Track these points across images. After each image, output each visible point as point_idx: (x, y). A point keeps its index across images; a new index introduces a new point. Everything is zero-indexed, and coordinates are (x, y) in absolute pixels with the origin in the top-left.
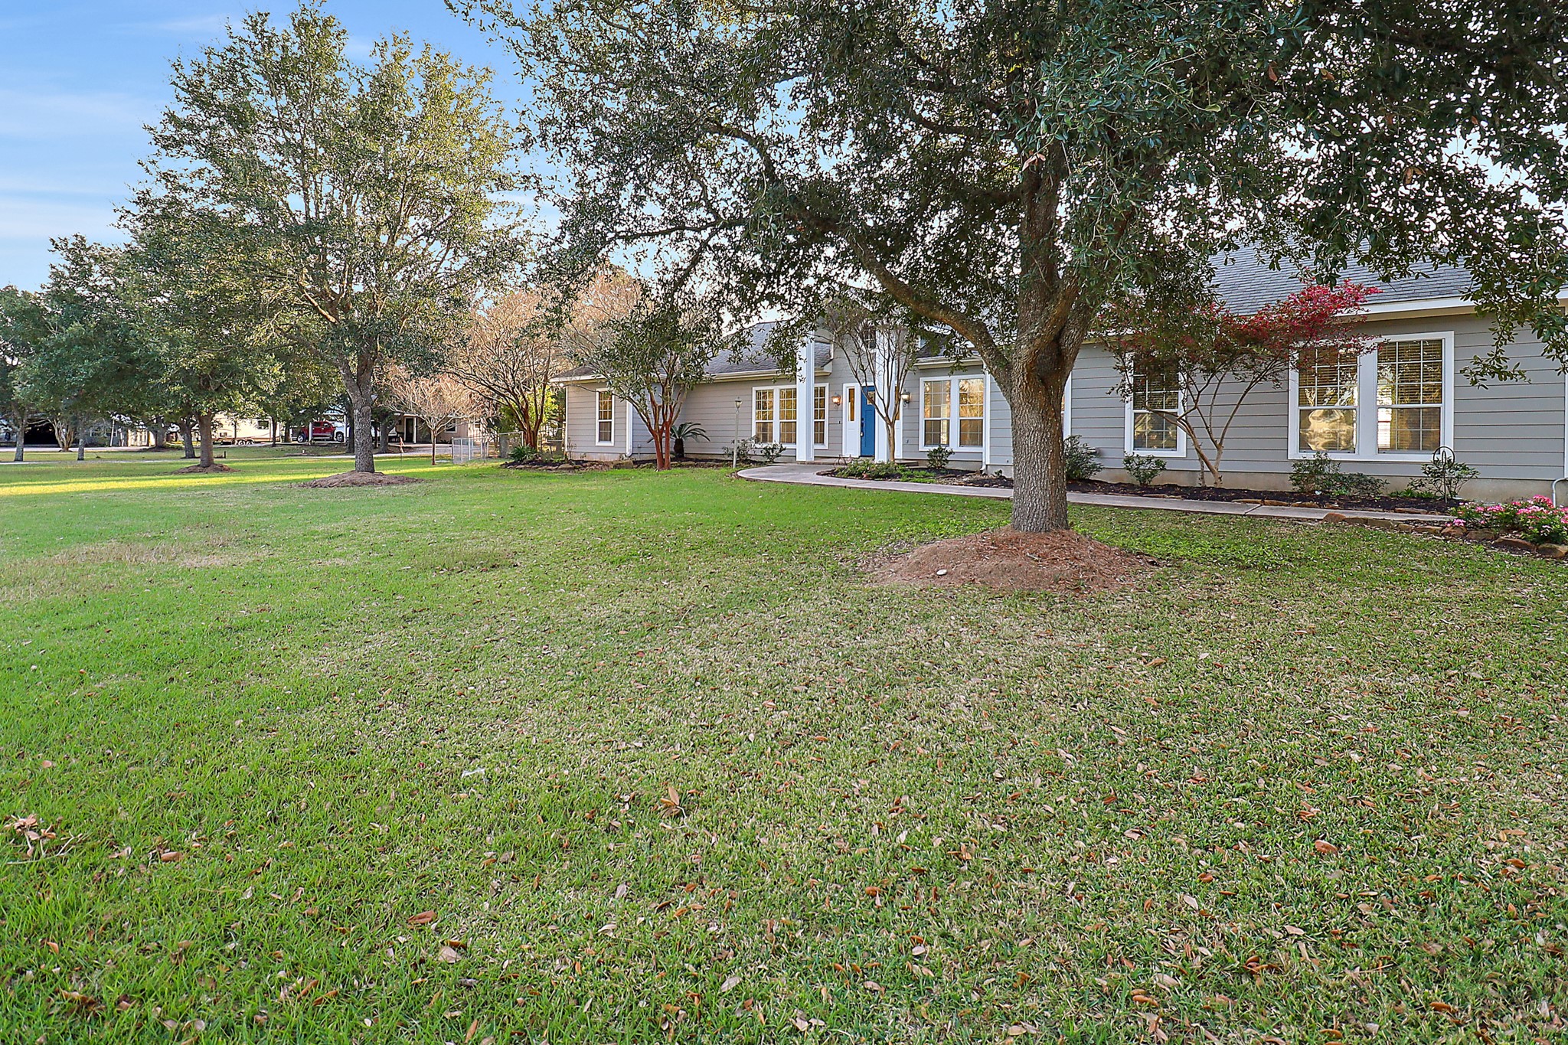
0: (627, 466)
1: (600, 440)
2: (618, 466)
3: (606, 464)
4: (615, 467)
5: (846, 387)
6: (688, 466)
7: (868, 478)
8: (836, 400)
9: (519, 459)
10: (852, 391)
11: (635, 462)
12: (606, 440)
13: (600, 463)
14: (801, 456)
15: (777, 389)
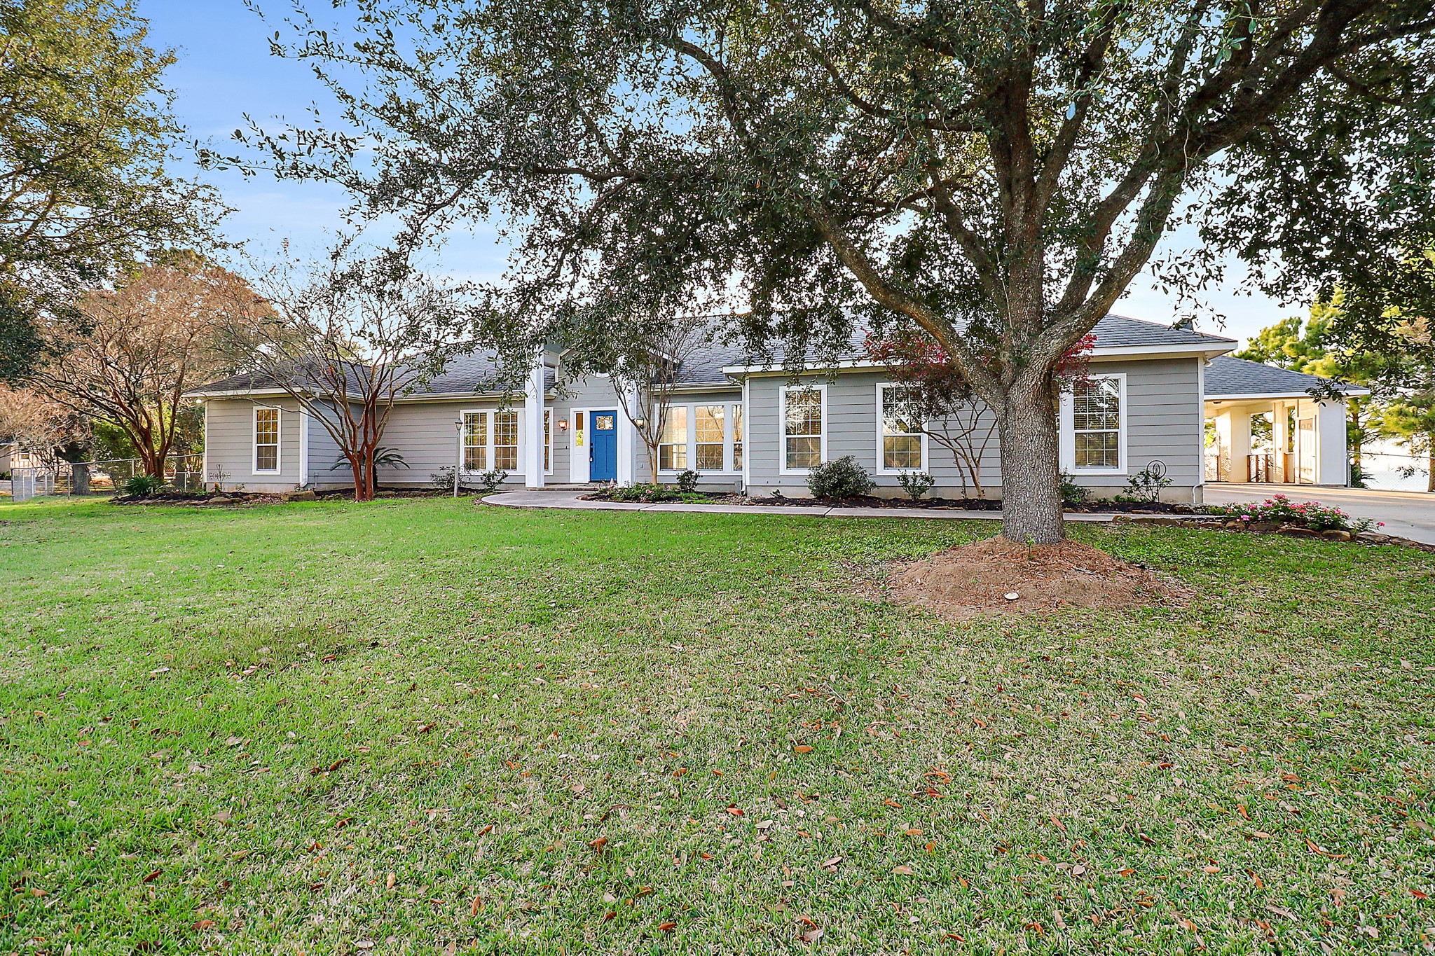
0: (308, 498)
1: (259, 467)
2: (295, 498)
3: (274, 497)
4: (291, 499)
5: (573, 412)
6: (388, 496)
7: (647, 501)
8: (563, 425)
9: (139, 492)
10: (579, 417)
11: (317, 494)
12: (267, 467)
13: (265, 495)
14: (532, 482)
15: (490, 413)
